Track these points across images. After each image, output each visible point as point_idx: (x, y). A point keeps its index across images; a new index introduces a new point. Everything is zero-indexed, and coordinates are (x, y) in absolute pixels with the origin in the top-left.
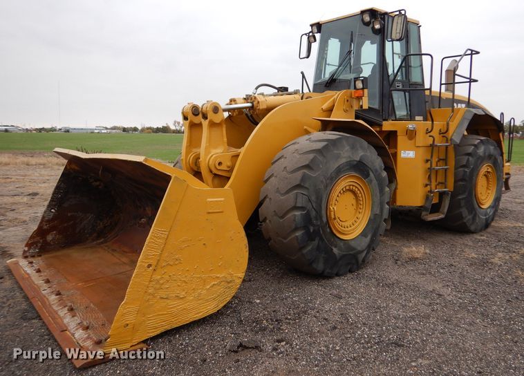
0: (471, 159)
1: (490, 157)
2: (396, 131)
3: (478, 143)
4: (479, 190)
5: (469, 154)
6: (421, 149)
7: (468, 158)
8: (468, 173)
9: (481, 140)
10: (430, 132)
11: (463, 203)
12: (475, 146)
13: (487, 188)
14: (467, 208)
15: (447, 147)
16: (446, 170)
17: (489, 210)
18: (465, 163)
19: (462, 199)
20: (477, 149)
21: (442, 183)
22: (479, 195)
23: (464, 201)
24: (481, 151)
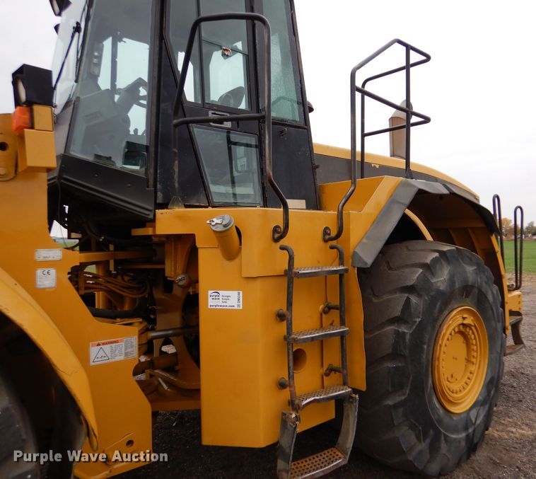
0: (414, 299)
1: (467, 291)
2: (192, 236)
3: (435, 260)
4: (442, 371)
5: (411, 289)
6: (258, 283)
7: (408, 299)
8: (408, 337)
9: (442, 253)
10: (282, 237)
11: (398, 416)
12: (426, 267)
13: (468, 361)
14: (413, 427)
15: (341, 275)
16: (342, 336)
17: (473, 414)
18: (398, 314)
19: (396, 406)
20: (433, 275)
21: (335, 370)
22: (445, 383)
23: (401, 410)
24: (441, 279)
